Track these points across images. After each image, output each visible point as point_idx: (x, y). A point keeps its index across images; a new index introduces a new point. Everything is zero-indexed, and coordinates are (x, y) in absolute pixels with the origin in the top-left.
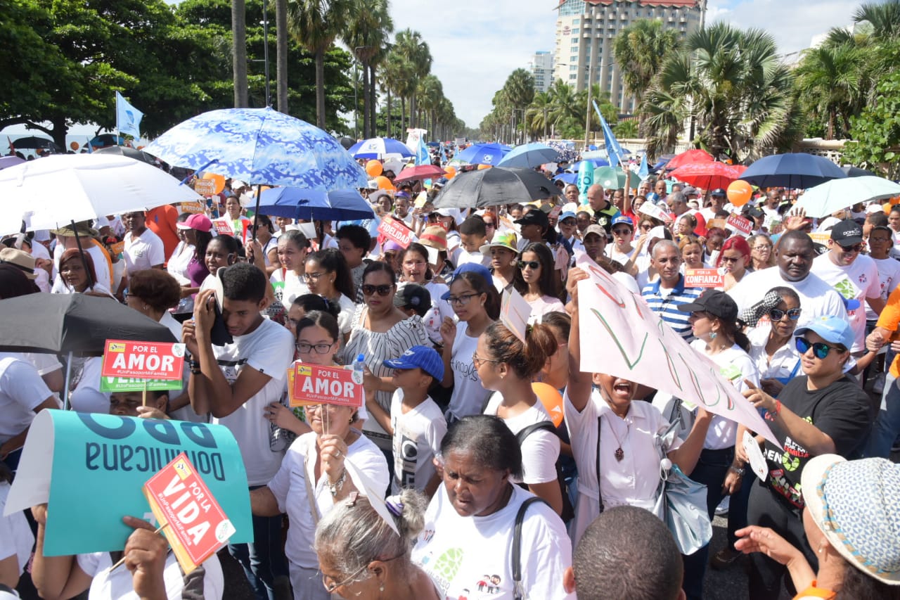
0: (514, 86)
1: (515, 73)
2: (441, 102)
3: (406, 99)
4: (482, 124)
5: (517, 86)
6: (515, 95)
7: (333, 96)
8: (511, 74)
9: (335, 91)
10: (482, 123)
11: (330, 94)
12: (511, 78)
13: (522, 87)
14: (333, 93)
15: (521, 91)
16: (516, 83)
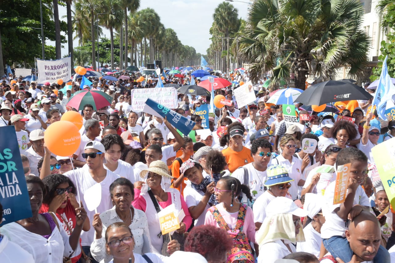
0: (219, 17)
1: (220, 6)
2: (160, 32)
3: (114, 30)
4: (208, 51)
5: (223, 18)
6: (221, 25)
7: (24, 28)
8: (217, 7)
9: (25, 23)
10: (209, 49)
11: (21, 25)
12: (217, 10)
13: (227, 18)
14: (24, 25)
15: (226, 23)
16: (221, 15)
